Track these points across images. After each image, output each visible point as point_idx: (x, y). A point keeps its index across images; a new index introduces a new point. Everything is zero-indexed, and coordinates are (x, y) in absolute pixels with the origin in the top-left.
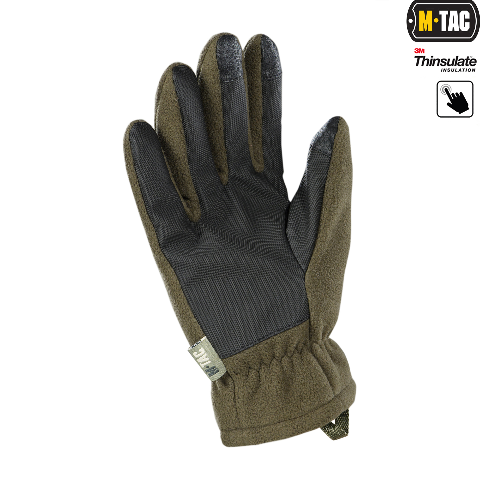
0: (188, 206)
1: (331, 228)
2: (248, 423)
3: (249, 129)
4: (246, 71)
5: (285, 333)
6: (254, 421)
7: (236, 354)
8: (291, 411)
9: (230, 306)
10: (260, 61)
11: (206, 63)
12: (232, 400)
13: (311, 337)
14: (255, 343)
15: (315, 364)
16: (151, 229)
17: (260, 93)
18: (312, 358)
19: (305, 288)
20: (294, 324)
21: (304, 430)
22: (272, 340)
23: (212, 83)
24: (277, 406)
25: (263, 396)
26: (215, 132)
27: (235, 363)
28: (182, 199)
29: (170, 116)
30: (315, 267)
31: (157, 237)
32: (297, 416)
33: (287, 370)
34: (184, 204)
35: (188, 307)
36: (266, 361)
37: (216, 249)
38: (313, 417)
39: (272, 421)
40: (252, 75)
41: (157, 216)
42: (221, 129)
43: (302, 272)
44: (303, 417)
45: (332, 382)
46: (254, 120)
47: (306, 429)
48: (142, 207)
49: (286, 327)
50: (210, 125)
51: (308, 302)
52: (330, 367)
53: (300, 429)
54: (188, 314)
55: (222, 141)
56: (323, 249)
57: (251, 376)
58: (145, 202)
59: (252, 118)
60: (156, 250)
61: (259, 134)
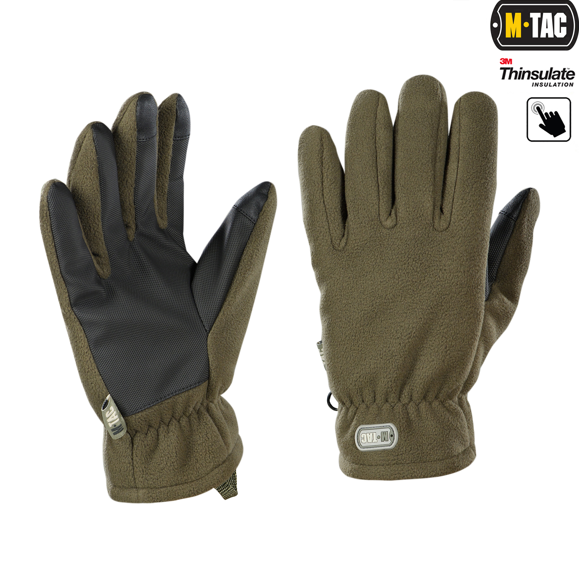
0: (98, 263)
1: (240, 293)
2: (145, 484)
3: (155, 185)
4: (159, 129)
5: (186, 394)
6: (150, 483)
7: (139, 412)
8: (187, 474)
9: (135, 365)
10: (175, 121)
11: (125, 122)
12: (130, 457)
13: (208, 397)
14: (157, 402)
15: (211, 424)
16: (63, 288)
17: (170, 152)
18: (209, 418)
19: (207, 349)
20: (195, 384)
21: (200, 492)
22: (173, 400)
23: (129, 142)
24: (176, 469)
25: (161, 457)
26: (127, 188)
27: (137, 421)
28: (93, 257)
29: (88, 174)
30: (219, 329)
31: (69, 296)
32: (194, 479)
33: (185, 430)
34: (95, 261)
35: (94, 365)
36: (167, 421)
37: (121, 307)
38: (210, 479)
39: (169, 484)
40: (165, 134)
41: (70, 276)
42: (133, 186)
43: (205, 333)
44: (200, 480)
45: (226, 441)
46: (160, 177)
47: (203, 491)
48: (56, 267)
49: (187, 388)
50: (122, 181)
51: (209, 363)
52: (225, 428)
53: (196, 491)
54: (94, 371)
55: (132, 198)
56: (228, 313)
57: (150, 435)
58: (59, 262)
59: (159, 175)
60: (67, 309)
61: (165, 192)
